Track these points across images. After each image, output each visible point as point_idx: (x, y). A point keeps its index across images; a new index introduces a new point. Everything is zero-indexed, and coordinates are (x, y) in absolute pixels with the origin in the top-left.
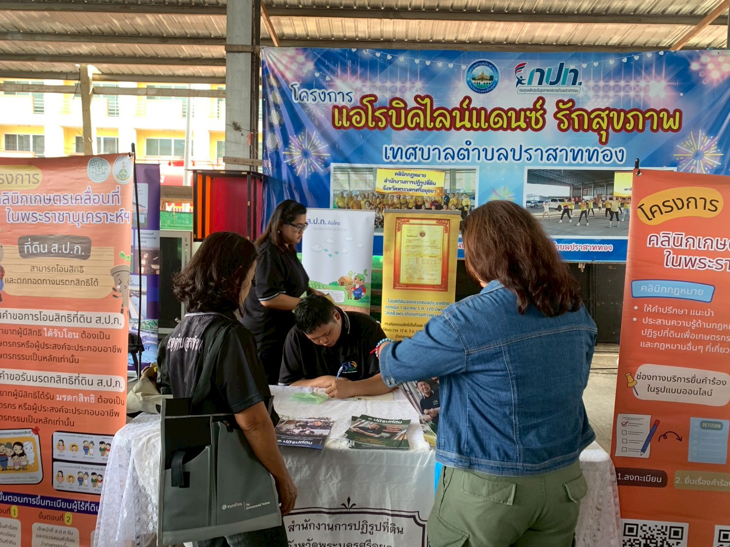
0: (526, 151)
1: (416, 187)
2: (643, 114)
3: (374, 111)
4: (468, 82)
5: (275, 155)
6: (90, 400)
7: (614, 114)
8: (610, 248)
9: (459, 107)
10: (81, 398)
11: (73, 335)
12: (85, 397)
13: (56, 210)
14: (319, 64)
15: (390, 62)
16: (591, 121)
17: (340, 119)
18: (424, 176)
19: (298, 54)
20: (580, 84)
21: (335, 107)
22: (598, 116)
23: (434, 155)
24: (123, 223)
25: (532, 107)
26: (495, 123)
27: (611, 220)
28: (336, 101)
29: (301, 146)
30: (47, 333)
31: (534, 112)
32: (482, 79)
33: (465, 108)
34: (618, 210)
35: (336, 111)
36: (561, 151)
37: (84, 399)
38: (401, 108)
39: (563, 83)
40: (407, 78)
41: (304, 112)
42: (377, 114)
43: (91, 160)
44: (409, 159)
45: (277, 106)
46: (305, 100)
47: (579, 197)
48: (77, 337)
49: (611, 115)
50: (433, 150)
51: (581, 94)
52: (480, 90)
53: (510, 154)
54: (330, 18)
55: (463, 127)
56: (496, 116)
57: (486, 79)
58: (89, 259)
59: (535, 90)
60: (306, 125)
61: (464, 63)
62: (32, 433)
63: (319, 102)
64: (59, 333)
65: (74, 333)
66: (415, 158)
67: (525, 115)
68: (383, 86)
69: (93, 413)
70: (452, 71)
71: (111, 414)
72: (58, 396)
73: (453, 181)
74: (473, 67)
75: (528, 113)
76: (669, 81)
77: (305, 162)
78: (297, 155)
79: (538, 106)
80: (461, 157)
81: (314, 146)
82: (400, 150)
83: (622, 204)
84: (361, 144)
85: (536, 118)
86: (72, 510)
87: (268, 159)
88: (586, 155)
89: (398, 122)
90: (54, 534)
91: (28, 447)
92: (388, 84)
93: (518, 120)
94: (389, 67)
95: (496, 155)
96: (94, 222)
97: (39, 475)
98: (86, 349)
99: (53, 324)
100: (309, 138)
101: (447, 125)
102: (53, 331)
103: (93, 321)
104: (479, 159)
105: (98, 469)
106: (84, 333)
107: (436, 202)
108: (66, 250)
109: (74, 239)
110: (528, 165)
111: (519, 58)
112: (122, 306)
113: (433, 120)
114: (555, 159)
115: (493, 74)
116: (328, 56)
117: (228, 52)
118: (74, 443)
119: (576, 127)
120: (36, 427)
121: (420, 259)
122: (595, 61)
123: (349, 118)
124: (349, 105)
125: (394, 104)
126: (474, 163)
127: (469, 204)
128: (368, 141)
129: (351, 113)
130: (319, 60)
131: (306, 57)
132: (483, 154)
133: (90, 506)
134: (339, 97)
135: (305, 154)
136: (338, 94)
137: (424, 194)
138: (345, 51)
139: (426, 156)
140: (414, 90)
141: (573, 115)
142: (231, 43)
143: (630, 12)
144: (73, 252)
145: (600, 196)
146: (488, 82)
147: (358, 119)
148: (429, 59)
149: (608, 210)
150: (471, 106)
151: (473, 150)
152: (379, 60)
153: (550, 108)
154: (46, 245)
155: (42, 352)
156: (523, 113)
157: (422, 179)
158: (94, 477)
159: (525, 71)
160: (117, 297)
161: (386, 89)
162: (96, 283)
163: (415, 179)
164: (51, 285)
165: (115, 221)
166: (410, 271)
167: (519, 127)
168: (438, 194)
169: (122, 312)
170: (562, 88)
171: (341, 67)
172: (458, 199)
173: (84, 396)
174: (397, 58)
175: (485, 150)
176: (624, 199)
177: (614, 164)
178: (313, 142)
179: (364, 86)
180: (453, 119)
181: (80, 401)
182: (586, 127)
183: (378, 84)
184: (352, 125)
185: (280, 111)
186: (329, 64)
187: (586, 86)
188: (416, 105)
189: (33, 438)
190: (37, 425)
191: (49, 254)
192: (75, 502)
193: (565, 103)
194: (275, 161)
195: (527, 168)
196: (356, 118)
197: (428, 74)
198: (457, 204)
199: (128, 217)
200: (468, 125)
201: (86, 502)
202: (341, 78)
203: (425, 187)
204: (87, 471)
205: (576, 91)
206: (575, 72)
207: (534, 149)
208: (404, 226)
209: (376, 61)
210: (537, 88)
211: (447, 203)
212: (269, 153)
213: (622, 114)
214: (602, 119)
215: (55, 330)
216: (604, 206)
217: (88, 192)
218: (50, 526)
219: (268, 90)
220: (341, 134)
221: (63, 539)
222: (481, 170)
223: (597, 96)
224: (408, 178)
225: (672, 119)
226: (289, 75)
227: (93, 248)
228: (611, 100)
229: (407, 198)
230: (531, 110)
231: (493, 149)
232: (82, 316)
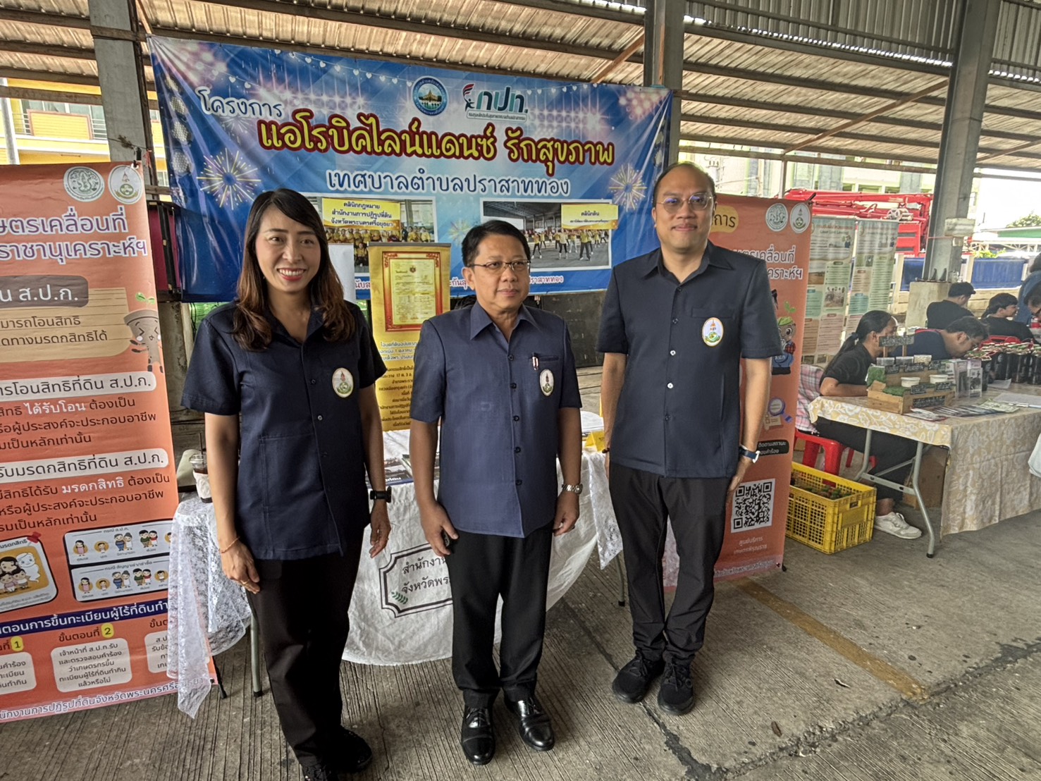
0: (480, 182)
1: (370, 220)
2: (583, 146)
3: (310, 130)
4: (416, 102)
5: (186, 180)
6: (116, 484)
7: (558, 145)
8: (560, 279)
9: (407, 129)
10: (102, 484)
11: (76, 408)
12: (108, 482)
13: (19, 242)
14: (233, 66)
15: (324, 71)
16: (538, 151)
17: (270, 137)
18: (377, 207)
19: (202, 50)
20: (527, 111)
21: (260, 122)
22: (545, 147)
23: (386, 183)
24: (136, 255)
25: (482, 134)
26: (448, 150)
27: (560, 252)
28: (261, 114)
29: (223, 170)
30: (32, 410)
31: (484, 140)
32: (430, 99)
33: (414, 132)
34: (565, 242)
35: (263, 127)
36: (513, 182)
37: (107, 485)
38: (343, 128)
39: (511, 110)
40: (346, 93)
41: (220, 127)
42: (315, 133)
43: (69, 170)
44: (358, 187)
45: (181, 117)
46: (220, 111)
47: (532, 230)
48: (84, 409)
49: (556, 146)
50: (385, 178)
51: (528, 123)
52: (430, 112)
53: (465, 184)
54: (225, 6)
55: (415, 152)
56: (448, 142)
57: (434, 100)
58: (88, 305)
59: (484, 116)
60: (225, 144)
61: (410, 79)
62: (29, 541)
63: (238, 115)
64: (52, 407)
65: (78, 405)
66: (365, 187)
67: (477, 142)
68: (319, 100)
69: (123, 500)
70: (396, 87)
71: (151, 496)
72: (64, 487)
73: (410, 214)
74: (418, 85)
75: (479, 140)
76: (603, 114)
77: (228, 189)
78: (218, 182)
79: (488, 133)
80: (416, 187)
81: (240, 171)
82: (346, 177)
83: (569, 236)
84: (298, 168)
85: (488, 146)
86: (111, 620)
87: (177, 186)
88: (535, 186)
89: (342, 144)
90: (88, 654)
91: (25, 560)
92: (325, 98)
93: (469, 148)
94: (324, 77)
95: (451, 185)
96: (88, 256)
97: (51, 591)
98: (101, 422)
99: (41, 396)
100: (231, 161)
101: (397, 150)
102: (41, 406)
103: (106, 385)
104: (434, 189)
105: (142, 564)
106: (93, 402)
107: (393, 236)
108: (45, 295)
109: (58, 282)
110: (482, 196)
111: (466, 78)
112: (149, 361)
113: (381, 143)
114: (508, 190)
115: (441, 95)
116: (242, 55)
117: (95, 36)
118: (99, 540)
119: (526, 157)
120: (35, 533)
121: (413, 298)
122: (539, 88)
123: (281, 137)
124: (279, 121)
125: (334, 121)
126: (429, 193)
127: (429, 238)
128: (307, 165)
129: (283, 131)
130: (232, 60)
131: (215, 55)
132: (437, 183)
133: (138, 608)
134: (265, 111)
135: (228, 180)
136: (264, 105)
137: (380, 228)
138: (266, 52)
139: (377, 185)
140: (356, 107)
141: (522, 145)
142: (98, 25)
143: (558, 39)
144: (59, 298)
145: (550, 229)
146: (437, 103)
147: (292, 138)
148: (369, 72)
149: (557, 242)
150: (421, 130)
151: (427, 179)
152: (310, 67)
153: (501, 136)
154: (9, 291)
155: (25, 437)
156: (474, 140)
157: (375, 211)
158: (138, 574)
159: (473, 93)
160: (139, 351)
161: (323, 104)
162: (103, 337)
163: (368, 210)
164: (27, 345)
165: (122, 253)
166: (402, 311)
167: (471, 155)
168: (395, 228)
169: (150, 369)
170: (510, 115)
171: (263, 74)
172: (416, 234)
173: (106, 481)
174: (332, 66)
175: (439, 179)
176: (570, 231)
177: (561, 197)
178: (236, 164)
179: (295, 98)
180: (403, 143)
181: (101, 488)
182: (534, 158)
183: (312, 97)
184: (284, 145)
185: (188, 123)
186: (247, 68)
187: (532, 113)
188: (359, 125)
189: (34, 548)
190: (37, 529)
191: (16, 302)
192: (115, 609)
193: (513, 132)
194: (188, 187)
195: (482, 200)
196: (290, 137)
197: (370, 89)
198: (417, 238)
199: (144, 248)
200: (420, 151)
201: (130, 606)
202: (265, 87)
203: (380, 220)
204: (125, 569)
205: (523, 119)
206: (520, 97)
207: (488, 179)
208: (391, 261)
209: (306, 68)
210: (485, 113)
211: (405, 238)
212: (177, 178)
213: (565, 145)
214: (548, 149)
215: (45, 404)
216: (554, 238)
217: (70, 215)
218: (81, 647)
219: (167, 95)
220: (273, 155)
221: (104, 656)
222: (437, 202)
223: (542, 126)
224: (360, 210)
225: (606, 152)
226: (193, 78)
227: (91, 291)
228: (555, 130)
229: (361, 232)
230: (482, 137)
231: (447, 179)
232: (87, 381)
